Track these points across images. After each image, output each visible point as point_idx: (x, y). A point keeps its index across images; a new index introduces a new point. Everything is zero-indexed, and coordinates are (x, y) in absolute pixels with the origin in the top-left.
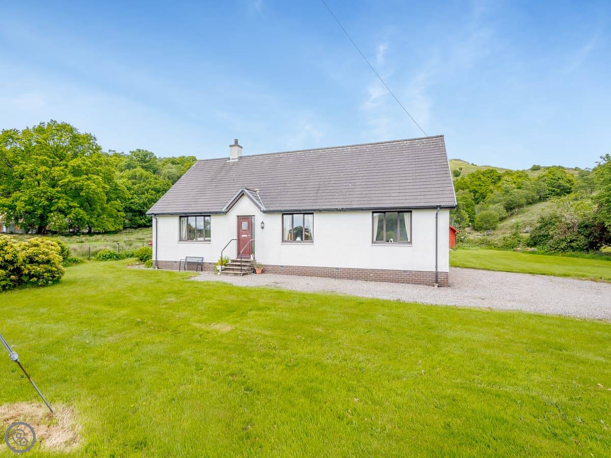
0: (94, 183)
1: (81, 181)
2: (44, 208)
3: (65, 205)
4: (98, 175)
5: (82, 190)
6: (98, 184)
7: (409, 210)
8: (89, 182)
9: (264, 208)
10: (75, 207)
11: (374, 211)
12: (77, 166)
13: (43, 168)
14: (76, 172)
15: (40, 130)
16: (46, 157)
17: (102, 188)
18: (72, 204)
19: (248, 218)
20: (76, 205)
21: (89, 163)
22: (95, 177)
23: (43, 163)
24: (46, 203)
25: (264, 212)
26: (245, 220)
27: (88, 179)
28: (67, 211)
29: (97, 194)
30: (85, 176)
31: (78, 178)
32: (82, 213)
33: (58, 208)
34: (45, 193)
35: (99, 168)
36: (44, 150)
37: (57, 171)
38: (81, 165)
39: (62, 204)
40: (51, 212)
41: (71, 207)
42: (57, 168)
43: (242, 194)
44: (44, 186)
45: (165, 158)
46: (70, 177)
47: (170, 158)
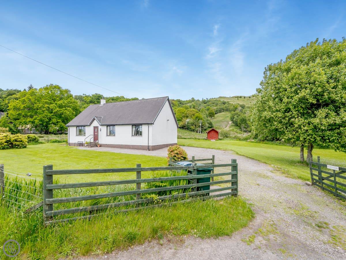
0: (68, 111)
1: (62, 110)
2: (47, 122)
3: (56, 121)
4: (70, 108)
5: (63, 114)
6: (70, 112)
7: (141, 124)
8: (66, 111)
9: (100, 124)
10: (60, 122)
11: (133, 125)
12: (61, 104)
13: (46, 105)
14: (60, 106)
15: (46, 88)
16: (47, 100)
17: (72, 113)
18: (58, 121)
19: (97, 127)
20: (60, 121)
21: (66, 102)
22: (69, 108)
23: (46, 103)
24: (48, 120)
25: (101, 125)
26: (95, 128)
27: (66, 109)
28: (56, 124)
29: (69, 116)
30: (64, 108)
31: (61, 109)
32: (63, 124)
33: (53, 122)
34: (47, 116)
35: (71, 105)
36: (47, 98)
37: (51, 107)
38: (63, 103)
39: (54, 120)
40: (50, 124)
41: (58, 122)
42: (52, 105)
43: (94, 119)
44: (46, 113)
45: (109, 97)
46: (58, 109)
47: (111, 97)
